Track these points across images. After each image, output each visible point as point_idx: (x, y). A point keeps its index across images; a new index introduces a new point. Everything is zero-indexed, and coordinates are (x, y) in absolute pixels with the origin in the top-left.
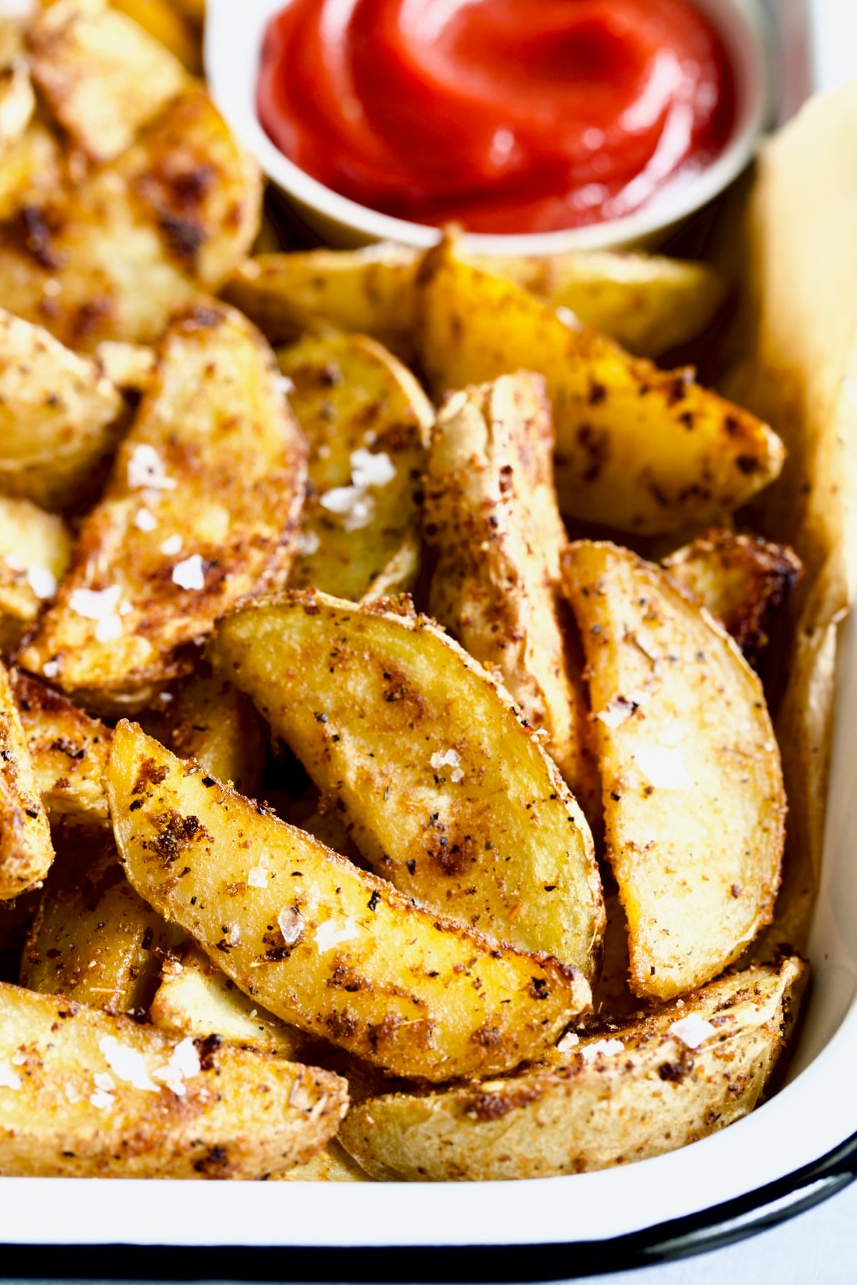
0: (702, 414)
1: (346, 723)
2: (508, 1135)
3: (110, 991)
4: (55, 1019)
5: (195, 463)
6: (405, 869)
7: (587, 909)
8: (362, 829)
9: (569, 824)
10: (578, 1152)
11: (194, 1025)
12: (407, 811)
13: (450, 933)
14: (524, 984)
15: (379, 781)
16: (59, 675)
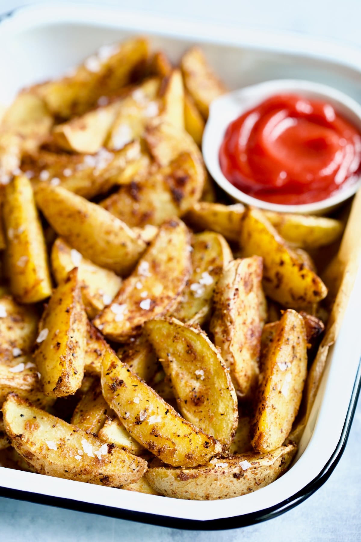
0: (307, 276)
1: (175, 357)
2: (188, 486)
3: (90, 426)
4: (72, 432)
5: (158, 269)
6: (184, 402)
7: (231, 422)
8: (175, 388)
9: (230, 397)
10: (207, 494)
11: (109, 440)
12: (186, 386)
13: (186, 425)
14: (203, 443)
15: (181, 375)
16: (103, 329)
